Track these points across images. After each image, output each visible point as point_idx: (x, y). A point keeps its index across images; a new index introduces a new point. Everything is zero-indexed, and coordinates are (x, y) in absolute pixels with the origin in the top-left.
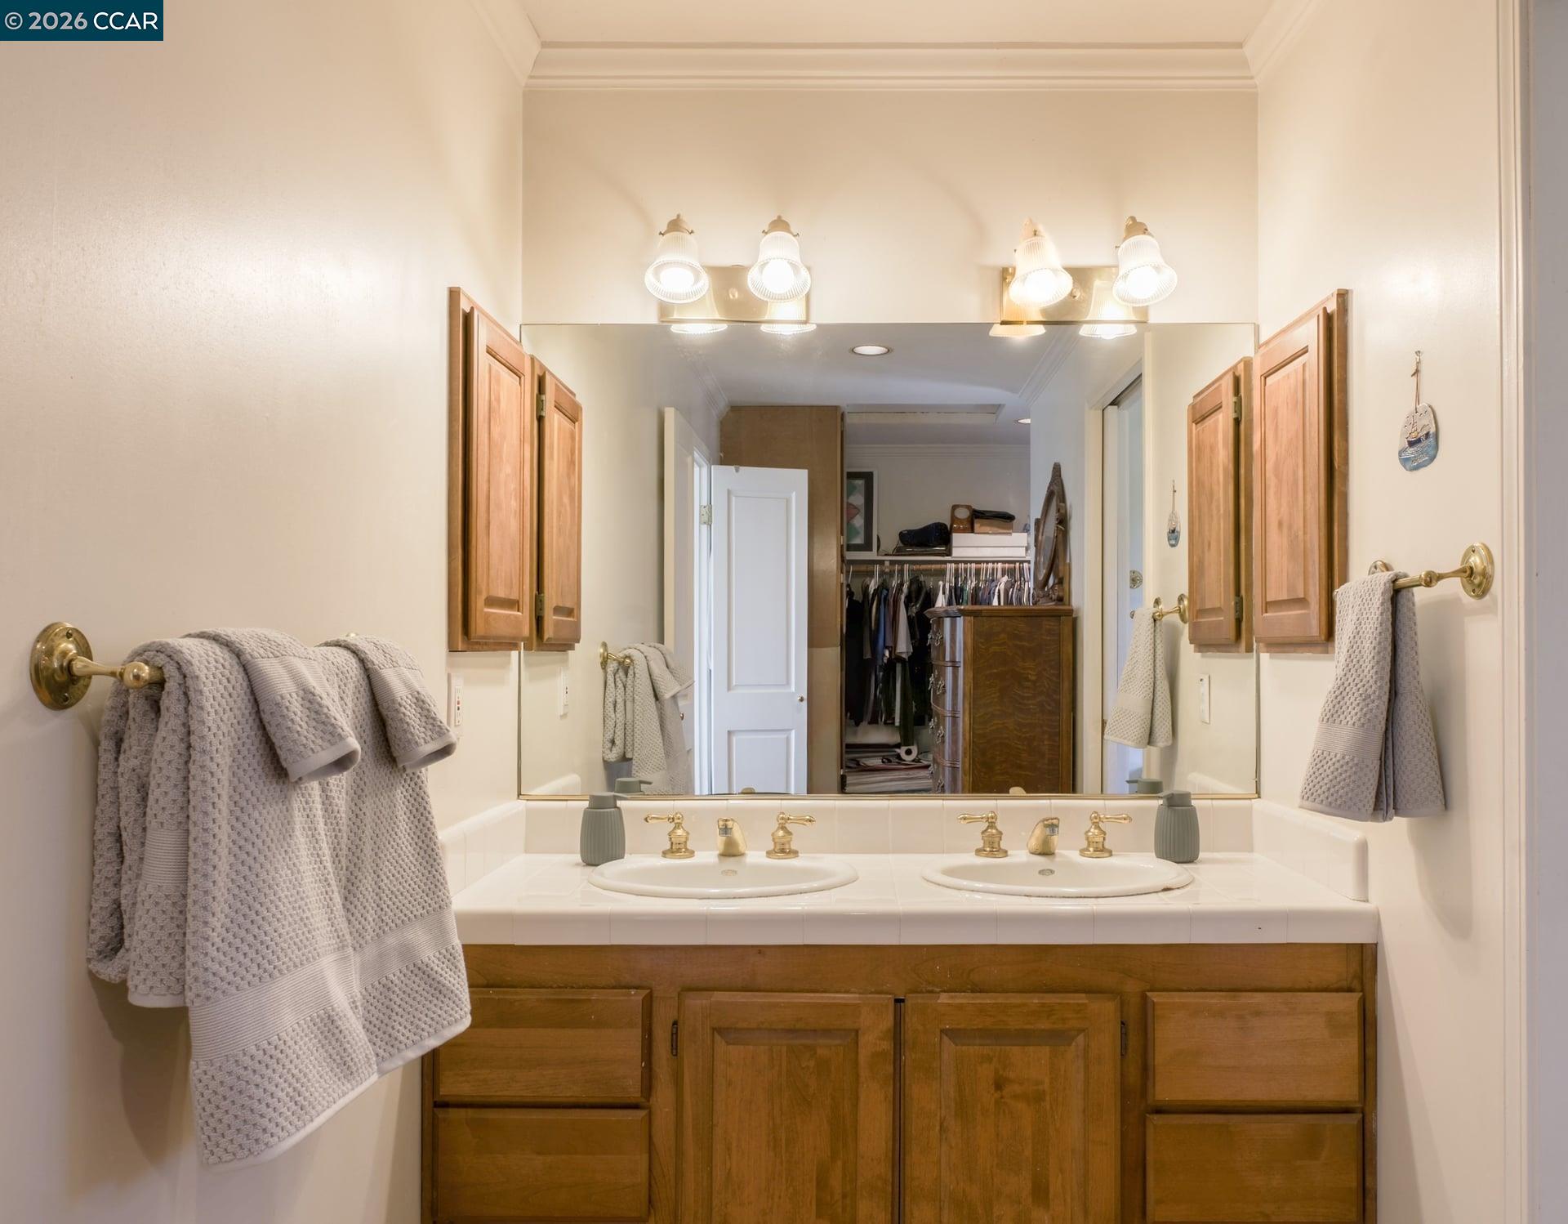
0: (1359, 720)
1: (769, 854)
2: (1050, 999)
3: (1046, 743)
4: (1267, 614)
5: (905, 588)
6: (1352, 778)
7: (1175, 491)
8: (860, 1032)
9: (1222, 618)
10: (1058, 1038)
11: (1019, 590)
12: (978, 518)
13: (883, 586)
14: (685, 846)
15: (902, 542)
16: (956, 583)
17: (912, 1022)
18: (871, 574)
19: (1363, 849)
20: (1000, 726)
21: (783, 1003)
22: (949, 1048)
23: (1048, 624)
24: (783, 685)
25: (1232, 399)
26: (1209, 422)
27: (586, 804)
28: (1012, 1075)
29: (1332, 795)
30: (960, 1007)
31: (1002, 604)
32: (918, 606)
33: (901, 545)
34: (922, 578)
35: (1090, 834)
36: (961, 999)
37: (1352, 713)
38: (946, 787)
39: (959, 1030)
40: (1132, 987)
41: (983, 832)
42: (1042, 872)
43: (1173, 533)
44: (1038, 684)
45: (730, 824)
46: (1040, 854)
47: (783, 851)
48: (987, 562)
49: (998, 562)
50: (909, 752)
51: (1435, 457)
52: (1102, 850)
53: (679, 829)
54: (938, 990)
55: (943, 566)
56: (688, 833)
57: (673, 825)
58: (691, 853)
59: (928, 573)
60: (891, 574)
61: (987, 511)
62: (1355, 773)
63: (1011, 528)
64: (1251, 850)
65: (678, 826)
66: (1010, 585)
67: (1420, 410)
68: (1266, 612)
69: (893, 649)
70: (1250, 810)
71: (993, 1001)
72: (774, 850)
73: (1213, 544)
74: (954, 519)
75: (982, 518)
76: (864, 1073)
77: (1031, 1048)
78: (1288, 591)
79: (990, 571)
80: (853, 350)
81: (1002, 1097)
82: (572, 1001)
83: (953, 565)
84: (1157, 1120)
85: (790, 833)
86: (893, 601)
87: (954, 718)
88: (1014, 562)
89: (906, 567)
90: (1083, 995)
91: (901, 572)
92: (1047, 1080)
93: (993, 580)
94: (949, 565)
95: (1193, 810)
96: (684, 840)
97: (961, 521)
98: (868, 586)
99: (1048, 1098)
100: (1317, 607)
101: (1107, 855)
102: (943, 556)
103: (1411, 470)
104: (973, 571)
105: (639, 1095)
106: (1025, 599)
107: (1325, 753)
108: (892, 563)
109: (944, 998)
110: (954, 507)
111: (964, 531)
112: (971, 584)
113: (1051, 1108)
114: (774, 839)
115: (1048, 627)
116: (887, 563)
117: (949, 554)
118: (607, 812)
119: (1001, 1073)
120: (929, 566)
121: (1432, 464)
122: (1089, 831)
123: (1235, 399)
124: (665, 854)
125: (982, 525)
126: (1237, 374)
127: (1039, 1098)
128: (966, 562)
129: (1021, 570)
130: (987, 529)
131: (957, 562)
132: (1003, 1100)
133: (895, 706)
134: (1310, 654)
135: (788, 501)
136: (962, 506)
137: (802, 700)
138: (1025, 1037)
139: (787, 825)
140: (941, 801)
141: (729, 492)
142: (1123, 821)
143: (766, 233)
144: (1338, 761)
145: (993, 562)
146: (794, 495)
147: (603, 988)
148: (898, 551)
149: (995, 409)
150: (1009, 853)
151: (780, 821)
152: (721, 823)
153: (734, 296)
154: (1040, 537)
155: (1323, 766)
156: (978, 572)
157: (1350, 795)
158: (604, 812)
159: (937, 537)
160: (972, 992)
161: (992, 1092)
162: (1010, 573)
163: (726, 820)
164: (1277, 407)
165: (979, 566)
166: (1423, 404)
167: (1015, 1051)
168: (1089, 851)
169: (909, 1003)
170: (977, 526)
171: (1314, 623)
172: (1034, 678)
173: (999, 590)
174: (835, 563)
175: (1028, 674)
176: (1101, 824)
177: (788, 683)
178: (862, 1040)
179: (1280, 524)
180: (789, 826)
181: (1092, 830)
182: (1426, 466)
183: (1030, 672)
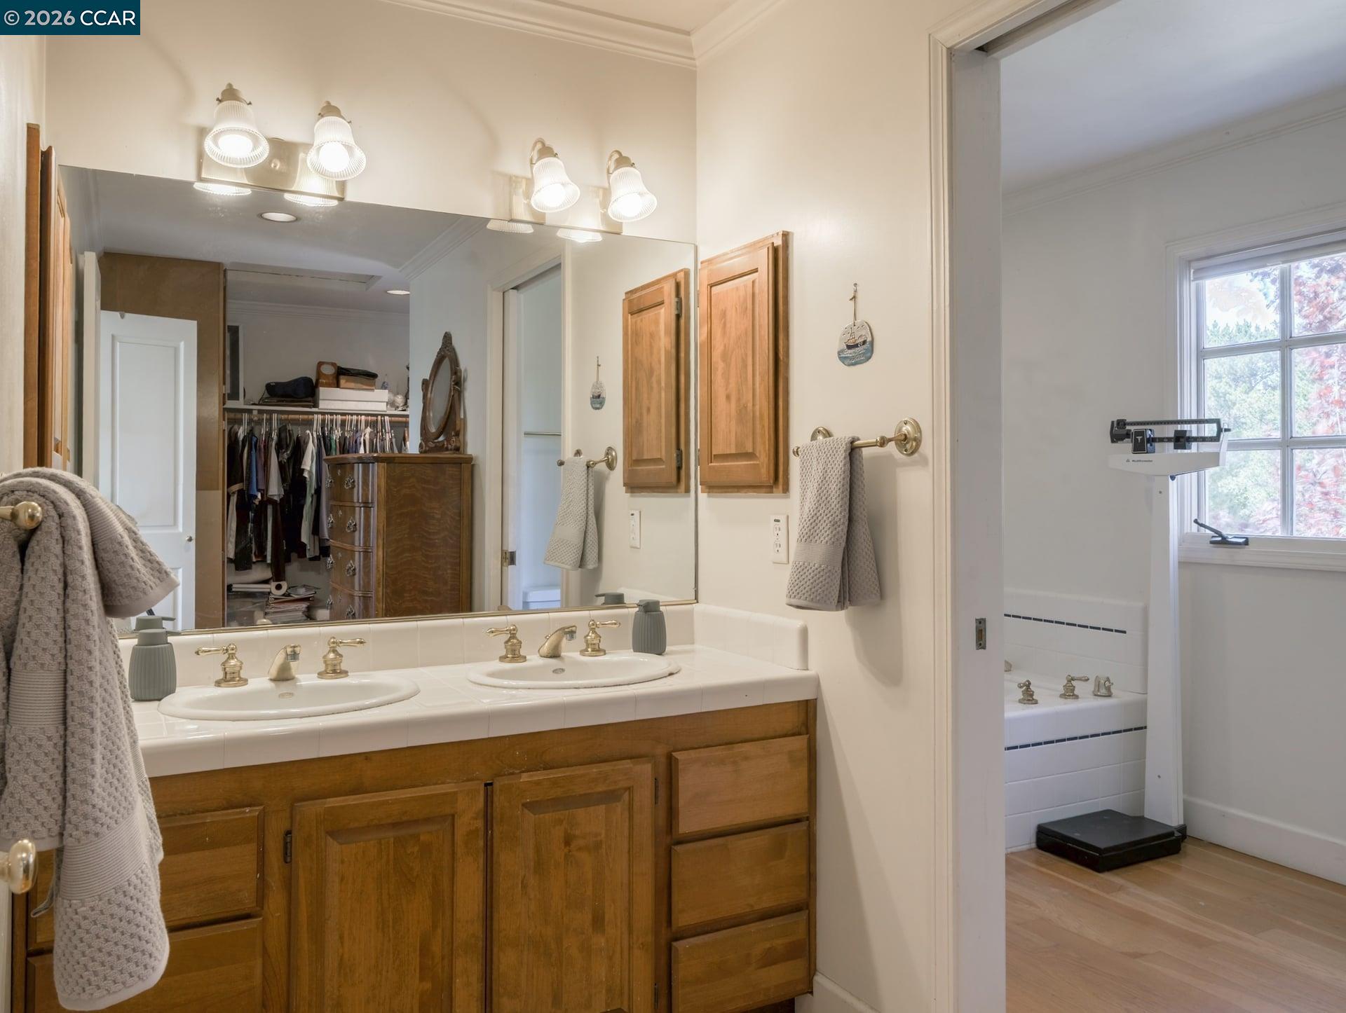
0: (831, 539)
1: (321, 675)
2: (605, 767)
3: (449, 571)
4: (712, 464)
5: (274, 436)
6: (827, 581)
7: (599, 365)
8: (456, 816)
9: (664, 467)
10: (610, 797)
11: (382, 440)
12: (342, 375)
13: (251, 433)
14: (239, 674)
15: (268, 392)
16: (323, 433)
17: (499, 800)
18: (240, 422)
19: (804, 633)
20: (409, 559)
21: (391, 800)
22: (530, 817)
23: (450, 470)
24: (171, 526)
25: (674, 300)
26: (648, 315)
27: (135, 641)
28: (577, 832)
29: (813, 593)
30: (538, 783)
31: (368, 452)
32: (288, 452)
33: (267, 395)
34: (290, 427)
35: (589, 637)
36: (539, 776)
37: (825, 534)
38: (357, 615)
39: (537, 801)
40: (661, 750)
41: (507, 642)
42: (555, 671)
43: (598, 400)
44: (442, 521)
45: (297, 650)
46: (551, 657)
47: (334, 671)
48: (352, 415)
49: (361, 415)
50: (279, 587)
51: (870, 358)
52: (598, 651)
53: (233, 658)
54: (518, 771)
55: (311, 417)
56: (241, 662)
57: (227, 655)
58: (245, 681)
59: (296, 422)
60: (259, 422)
61: (352, 369)
62: (829, 577)
63: (374, 385)
64: (693, 643)
65: (232, 656)
66: (374, 435)
67: (857, 325)
68: (711, 462)
69: (264, 492)
70: (691, 613)
71: (563, 775)
72: (326, 671)
73: (653, 410)
74: (319, 373)
75: (348, 375)
76: (460, 850)
77: (592, 808)
78: (736, 446)
79: (354, 422)
80: (261, 216)
81: (570, 851)
82: (187, 826)
83: (320, 417)
84: (678, 848)
85: (341, 656)
86: (264, 446)
87: (366, 553)
88: (376, 415)
89: (275, 416)
90: (629, 761)
91: (270, 421)
92: (603, 832)
93: (357, 431)
94: (316, 416)
95: (661, 615)
96: (238, 669)
97: (326, 376)
98: (237, 433)
99: (604, 846)
100: (766, 460)
101: (602, 653)
102: (310, 408)
103: (849, 365)
104: (339, 422)
105: (254, 904)
106: (387, 449)
107: (806, 564)
108: (260, 412)
109: (525, 777)
110: (320, 364)
111: (329, 385)
112: (337, 434)
113: (607, 854)
114: (325, 662)
115: (451, 472)
116: (255, 413)
117: (316, 405)
118: (158, 648)
119: (569, 831)
120: (297, 417)
121: (868, 362)
122: (588, 635)
123: (676, 300)
124: (218, 684)
125: (347, 381)
126: (678, 280)
127: (598, 846)
128: (332, 414)
129: (383, 423)
130: (352, 385)
131: (323, 414)
132: (571, 853)
133: (266, 545)
134: (755, 494)
135: (176, 350)
136: (328, 363)
137: (190, 540)
138: (587, 800)
139: (338, 649)
140: (461, 619)
141: (113, 337)
142: (614, 626)
143: (322, 116)
144: (817, 569)
145: (357, 415)
146: (182, 344)
147: (214, 810)
148: (262, 402)
149: (368, 279)
150: (528, 657)
151: (332, 645)
152: (289, 650)
153: (275, 166)
154: (429, 395)
155: (805, 573)
156: (343, 423)
157: (825, 592)
158: (155, 648)
159: (305, 391)
160: (544, 769)
161: (563, 848)
162: (373, 425)
163: (294, 647)
164: (725, 311)
165: (344, 417)
166: (858, 321)
167: (581, 813)
168: (588, 651)
169: (497, 786)
170: (342, 382)
171: (764, 471)
172: (439, 516)
173: (364, 440)
174: (218, 410)
175: (433, 513)
176: (597, 630)
177: (175, 523)
178: (458, 822)
179: (728, 397)
180: (339, 650)
181: (590, 634)
182: (861, 363)
183: (435, 511)
